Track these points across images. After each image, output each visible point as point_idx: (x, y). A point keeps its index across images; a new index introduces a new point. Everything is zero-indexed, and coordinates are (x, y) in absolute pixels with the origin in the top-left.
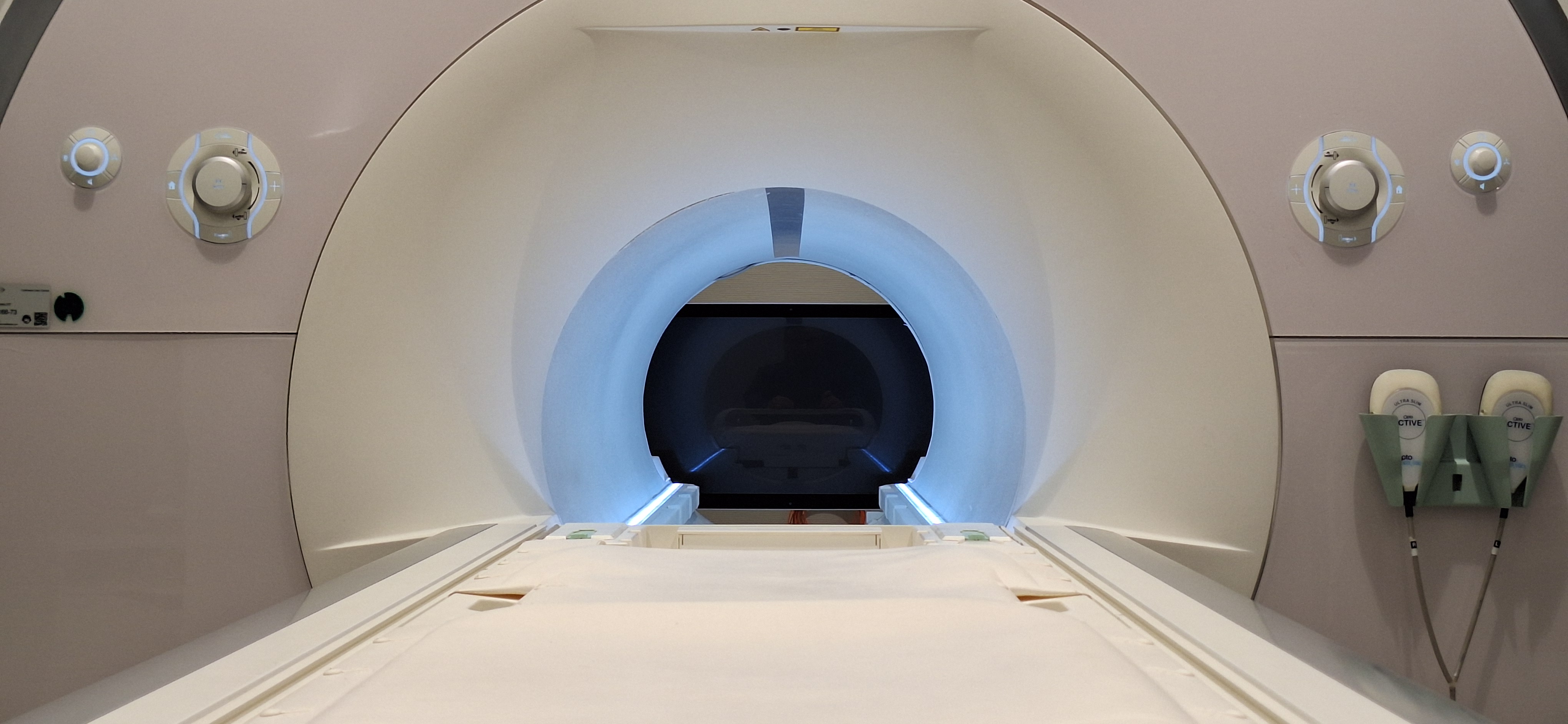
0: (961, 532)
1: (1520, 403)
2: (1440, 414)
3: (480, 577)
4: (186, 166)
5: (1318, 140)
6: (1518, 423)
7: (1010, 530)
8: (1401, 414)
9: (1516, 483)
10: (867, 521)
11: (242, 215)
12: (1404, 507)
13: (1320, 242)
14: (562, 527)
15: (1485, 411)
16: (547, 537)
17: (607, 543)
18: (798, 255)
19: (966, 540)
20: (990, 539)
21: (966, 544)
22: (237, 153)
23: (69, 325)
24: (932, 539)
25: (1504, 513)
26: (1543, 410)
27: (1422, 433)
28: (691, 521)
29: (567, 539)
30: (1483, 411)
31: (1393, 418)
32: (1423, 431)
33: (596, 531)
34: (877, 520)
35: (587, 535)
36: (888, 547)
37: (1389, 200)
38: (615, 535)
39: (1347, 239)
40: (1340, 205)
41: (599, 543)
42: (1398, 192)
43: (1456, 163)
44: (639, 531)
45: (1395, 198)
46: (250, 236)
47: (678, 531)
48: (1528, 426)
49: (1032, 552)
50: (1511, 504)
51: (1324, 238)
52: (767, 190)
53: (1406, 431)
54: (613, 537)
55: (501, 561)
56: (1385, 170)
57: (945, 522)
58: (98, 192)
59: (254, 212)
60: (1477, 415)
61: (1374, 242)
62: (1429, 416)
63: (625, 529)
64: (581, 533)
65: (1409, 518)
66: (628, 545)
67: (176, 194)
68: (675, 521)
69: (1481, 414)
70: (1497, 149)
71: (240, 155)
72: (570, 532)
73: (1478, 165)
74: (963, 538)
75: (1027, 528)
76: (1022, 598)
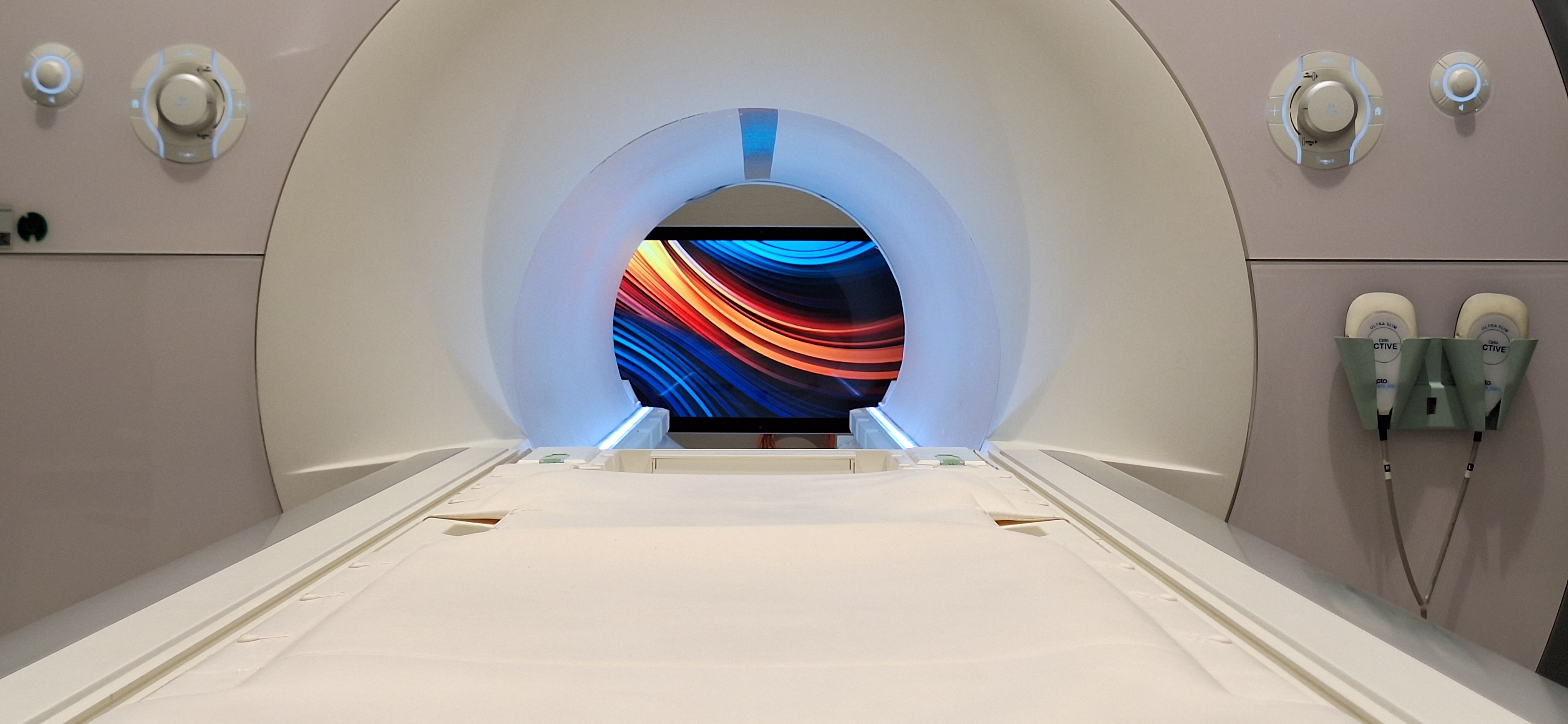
0: (936, 456)
1: (1496, 326)
2: (1416, 337)
3: (454, 501)
4: (150, 84)
5: (1297, 60)
6: (1492, 346)
7: (984, 453)
8: (1376, 337)
9: (1491, 407)
10: (838, 445)
11: (207, 133)
12: (1378, 430)
13: (1298, 164)
14: (535, 452)
15: (1460, 334)
16: (520, 461)
17: (580, 468)
18: (769, 177)
19: (941, 464)
20: (965, 464)
21: (941, 468)
22: (201, 71)
23: (33, 246)
24: (906, 463)
25: (1478, 437)
26: (1518, 333)
27: (1398, 355)
28: (661, 445)
29: (540, 463)
30: (1458, 335)
31: (1368, 341)
32: (1399, 354)
33: (569, 456)
34: (848, 443)
35: (560, 460)
36: (861, 472)
37: (1367, 122)
38: (589, 460)
39: (1325, 161)
40: (1318, 126)
41: (573, 467)
42: (1377, 113)
43: (1435, 84)
44: (612, 455)
45: (1374, 119)
46: (215, 155)
47: (652, 455)
48: (1503, 349)
49: (1008, 476)
50: (1485, 428)
51: (1302, 161)
52: (740, 110)
53: (1381, 354)
54: (586, 461)
55: (474, 485)
56: (1364, 92)
57: (917, 446)
58: (60, 111)
59: (219, 132)
60: (1452, 338)
61: (1352, 164)
62: (1405, 339)
63: (598, 454)
64: (554, 457)
65: (1384, 442)
66: (602, 470)
67: (139, 112)
68: (646, 445)
69: (1457, 337)
70: (1476, 69)
71: (205, 74)
72: (542, 456)
73: (1458, 86)
74: (938, 462)
75: (1002, 453)
76: (1000, 523)
